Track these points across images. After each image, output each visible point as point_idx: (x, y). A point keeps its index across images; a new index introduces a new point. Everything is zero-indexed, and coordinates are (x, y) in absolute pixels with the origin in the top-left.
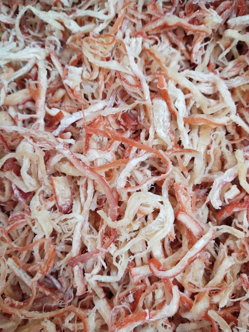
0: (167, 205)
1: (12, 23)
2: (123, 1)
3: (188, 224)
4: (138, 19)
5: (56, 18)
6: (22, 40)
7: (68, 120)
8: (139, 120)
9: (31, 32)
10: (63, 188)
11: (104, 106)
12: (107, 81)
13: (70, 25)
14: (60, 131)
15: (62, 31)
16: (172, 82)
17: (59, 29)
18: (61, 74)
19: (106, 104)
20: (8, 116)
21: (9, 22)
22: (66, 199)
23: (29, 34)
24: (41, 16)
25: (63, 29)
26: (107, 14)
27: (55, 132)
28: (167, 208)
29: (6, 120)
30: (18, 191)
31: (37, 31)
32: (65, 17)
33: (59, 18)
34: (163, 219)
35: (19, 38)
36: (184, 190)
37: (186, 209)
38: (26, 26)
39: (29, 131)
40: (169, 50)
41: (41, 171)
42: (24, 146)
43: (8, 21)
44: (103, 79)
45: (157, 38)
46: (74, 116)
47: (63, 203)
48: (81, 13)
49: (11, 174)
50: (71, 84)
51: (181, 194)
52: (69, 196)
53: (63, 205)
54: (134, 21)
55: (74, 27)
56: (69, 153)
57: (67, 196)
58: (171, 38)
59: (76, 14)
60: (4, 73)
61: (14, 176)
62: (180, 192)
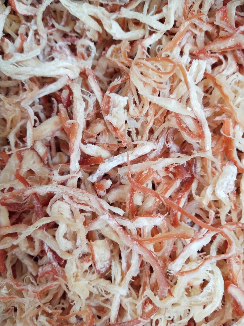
0: (217, 275)
1: (33, 14)
2: (184, 1)
3: (239, 298)
4: (201, 30)
5: (92, 14)
6: (45, 36)
7: (109, 164)
8: (194, 171)
9: (56, 25)
10: (103, 252)
11: (152, 149)
12: (158, 116)
13: (111, 27)
14: (98, 177)
15: (99, 33)
16: (241, 129)
17: (94, 30)
18: (100, 101)
19: (155, 148)
20: (36, 157)
21: (29, 14)
22: (105, 262)
23: (53, 26)
24: (72, 10)
25: (101, 31)
26: (162, 21)
27: (92, 178)
28: (217, 278)
29: (34, 163)
30: (51, 253)
31: (63, 23)
32: (103, 14)
33: (95, 13)
34: (211, 290)
35: (40, 33)
36: (237, 258)
37: (237, 280)
38: (50, 17)
39: (66, 191)
40: (237, 77)
41: (81, 239)
42: (59, 207)
43: (28, 12)
44: (154, 115)
45: (222, 57)
46: (116, 160)
47: (102, 266)
48: (127, 13)
49: (43, 232)
50: (115, 122)
51: (233, 262)
52: (108, 258)
53: (101, 268)
54: (196, 32)
55: (116, 32)
56: (115, 224)
57: (106, 259)
58: (240, 58)
59: (119, 14)
60: (27, 92)
61: (46, 235)
62: (233, 260)
